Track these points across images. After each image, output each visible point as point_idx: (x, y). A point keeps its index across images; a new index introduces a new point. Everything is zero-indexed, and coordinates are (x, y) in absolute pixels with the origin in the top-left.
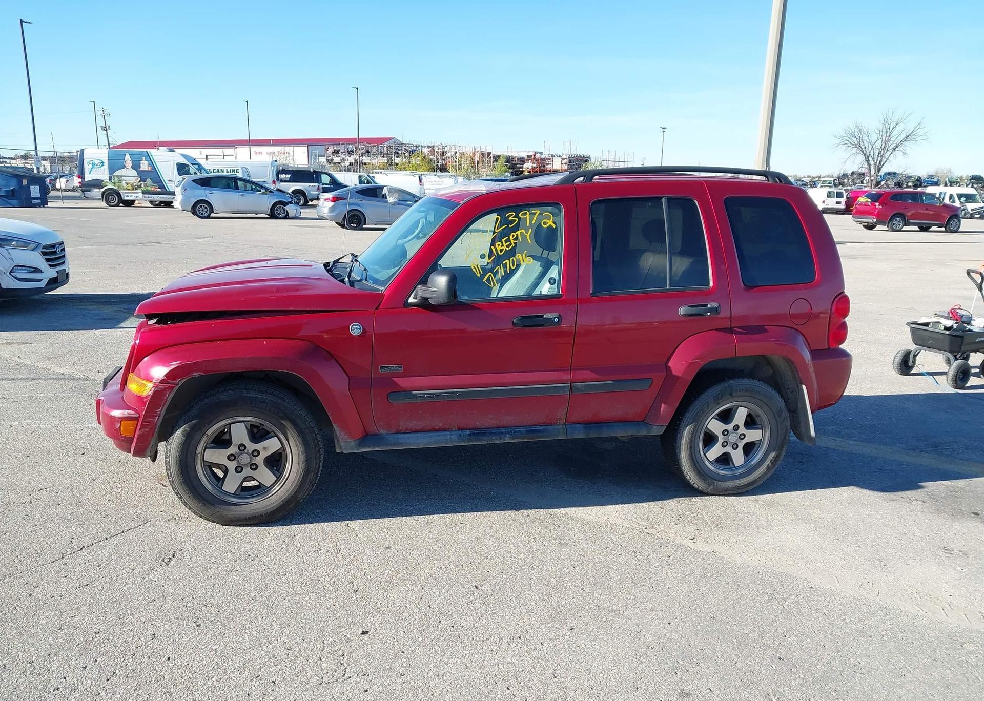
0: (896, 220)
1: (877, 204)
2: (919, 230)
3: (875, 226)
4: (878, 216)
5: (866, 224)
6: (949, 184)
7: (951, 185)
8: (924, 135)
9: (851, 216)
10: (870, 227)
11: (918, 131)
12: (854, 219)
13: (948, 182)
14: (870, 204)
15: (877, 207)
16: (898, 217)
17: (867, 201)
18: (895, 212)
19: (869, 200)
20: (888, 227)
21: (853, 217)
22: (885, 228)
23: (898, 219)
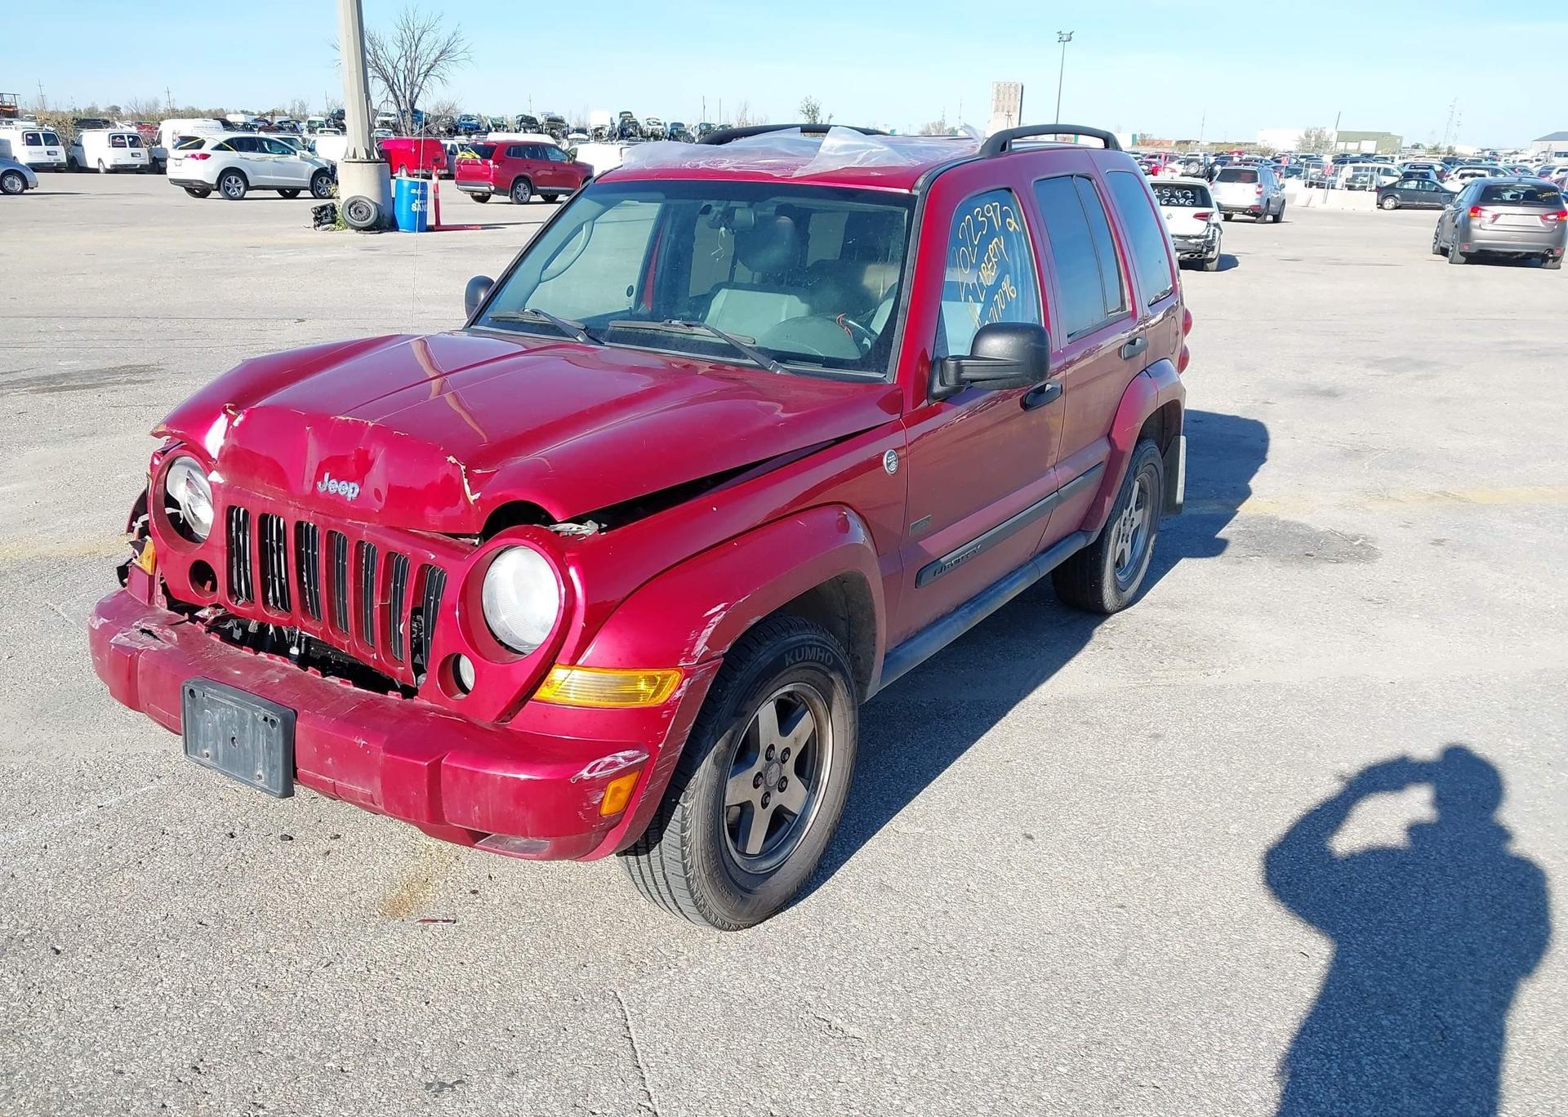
0: (520, 187)
1: (491, 162)
2: (543, 200)
3: (489, 197)
4: (496, 181)
5: (480, 194)
6: (493, 129)
7: (496, 131)
8: (464, 51)
9: (454, 181)
10: (483, 199)
11: (455, 44)
12: (460, 187)
13: (491, 126)
14: (479, 162)
15: (492, 166)
16: (521, 182)
17: (475, 158)
18: (517, 175)
19: (478, 156)
20: (511, 198)
21: (456, 182)
22: (508, 199)
23: (522, 185)
